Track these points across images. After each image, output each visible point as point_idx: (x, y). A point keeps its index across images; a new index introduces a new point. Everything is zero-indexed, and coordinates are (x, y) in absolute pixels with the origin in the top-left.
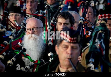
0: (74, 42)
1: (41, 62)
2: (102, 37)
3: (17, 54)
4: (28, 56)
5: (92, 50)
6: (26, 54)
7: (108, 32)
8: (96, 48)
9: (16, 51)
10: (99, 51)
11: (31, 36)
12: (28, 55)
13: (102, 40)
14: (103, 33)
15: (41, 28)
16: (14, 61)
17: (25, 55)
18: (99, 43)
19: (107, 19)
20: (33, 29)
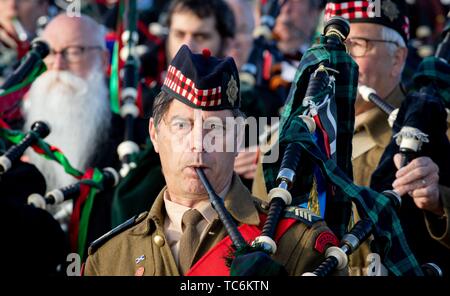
0: (212, 103)
1: (105, 176)
2: (326, 87)
3: (15, 144)
4: (56, 154)
5: (288, 137)
6: (50, 147)
7: (352, 72)
8: (304, 129)
9: (12, 132)
10: (314, 140)
11: (58, 80)
12: (56, 150)
13: (327, 100)
14: (331, 73)
15: (95, 51)
16: (6, 168)
17: (46, 147)
18: (314, 112)
19: (348, 23)
20: (63, 53)
